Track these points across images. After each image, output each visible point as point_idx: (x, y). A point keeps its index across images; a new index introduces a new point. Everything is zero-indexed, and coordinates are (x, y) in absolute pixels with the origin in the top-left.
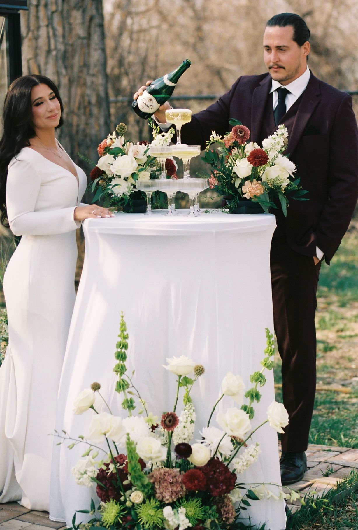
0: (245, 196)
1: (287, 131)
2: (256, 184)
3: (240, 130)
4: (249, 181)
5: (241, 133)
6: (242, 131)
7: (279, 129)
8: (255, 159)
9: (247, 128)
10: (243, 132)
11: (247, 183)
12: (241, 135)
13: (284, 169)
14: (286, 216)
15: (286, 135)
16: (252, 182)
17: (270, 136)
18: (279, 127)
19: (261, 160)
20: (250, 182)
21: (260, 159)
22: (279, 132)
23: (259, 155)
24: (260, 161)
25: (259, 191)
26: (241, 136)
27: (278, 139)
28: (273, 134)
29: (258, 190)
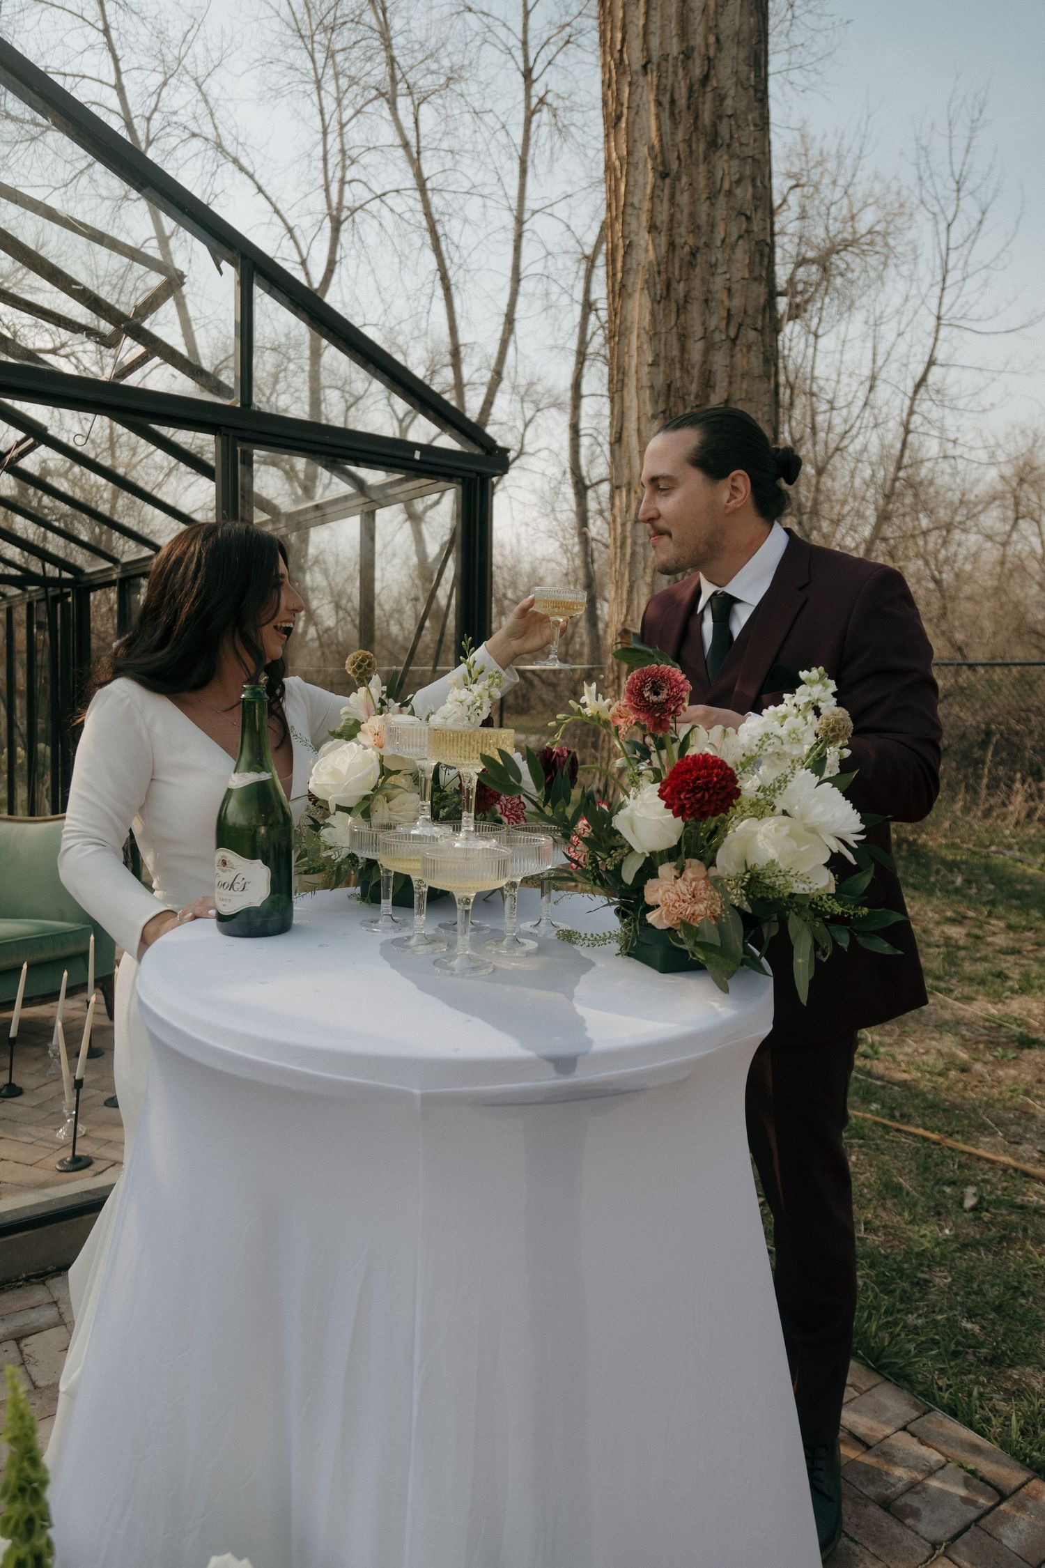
0: (651, 917)
1: (834, 694)
2: (694, 880)
3: (654, 683)
4: (674, 864)
5: (657, 694)
6: (661, 688)
7: (803, 683)
8: (679, 793)
9: (684, 676)
10: (666, 691)
11: (666, 870)
12: (654, 698)
13: (813, 830)
14: (804, 998)
15: (829, 706)
16: (682, 871)
17: (771, 708)
18: (803, 675)
19: (703, 796)
20: (676, 868)
21: (699, 795)
22: (802, 695)
23: (697, 779)
24: (698, 801)
25: (701, 907)
26: (654, 703)
27: (795, 722)
28: (781, 701)
29: (701, 900)
